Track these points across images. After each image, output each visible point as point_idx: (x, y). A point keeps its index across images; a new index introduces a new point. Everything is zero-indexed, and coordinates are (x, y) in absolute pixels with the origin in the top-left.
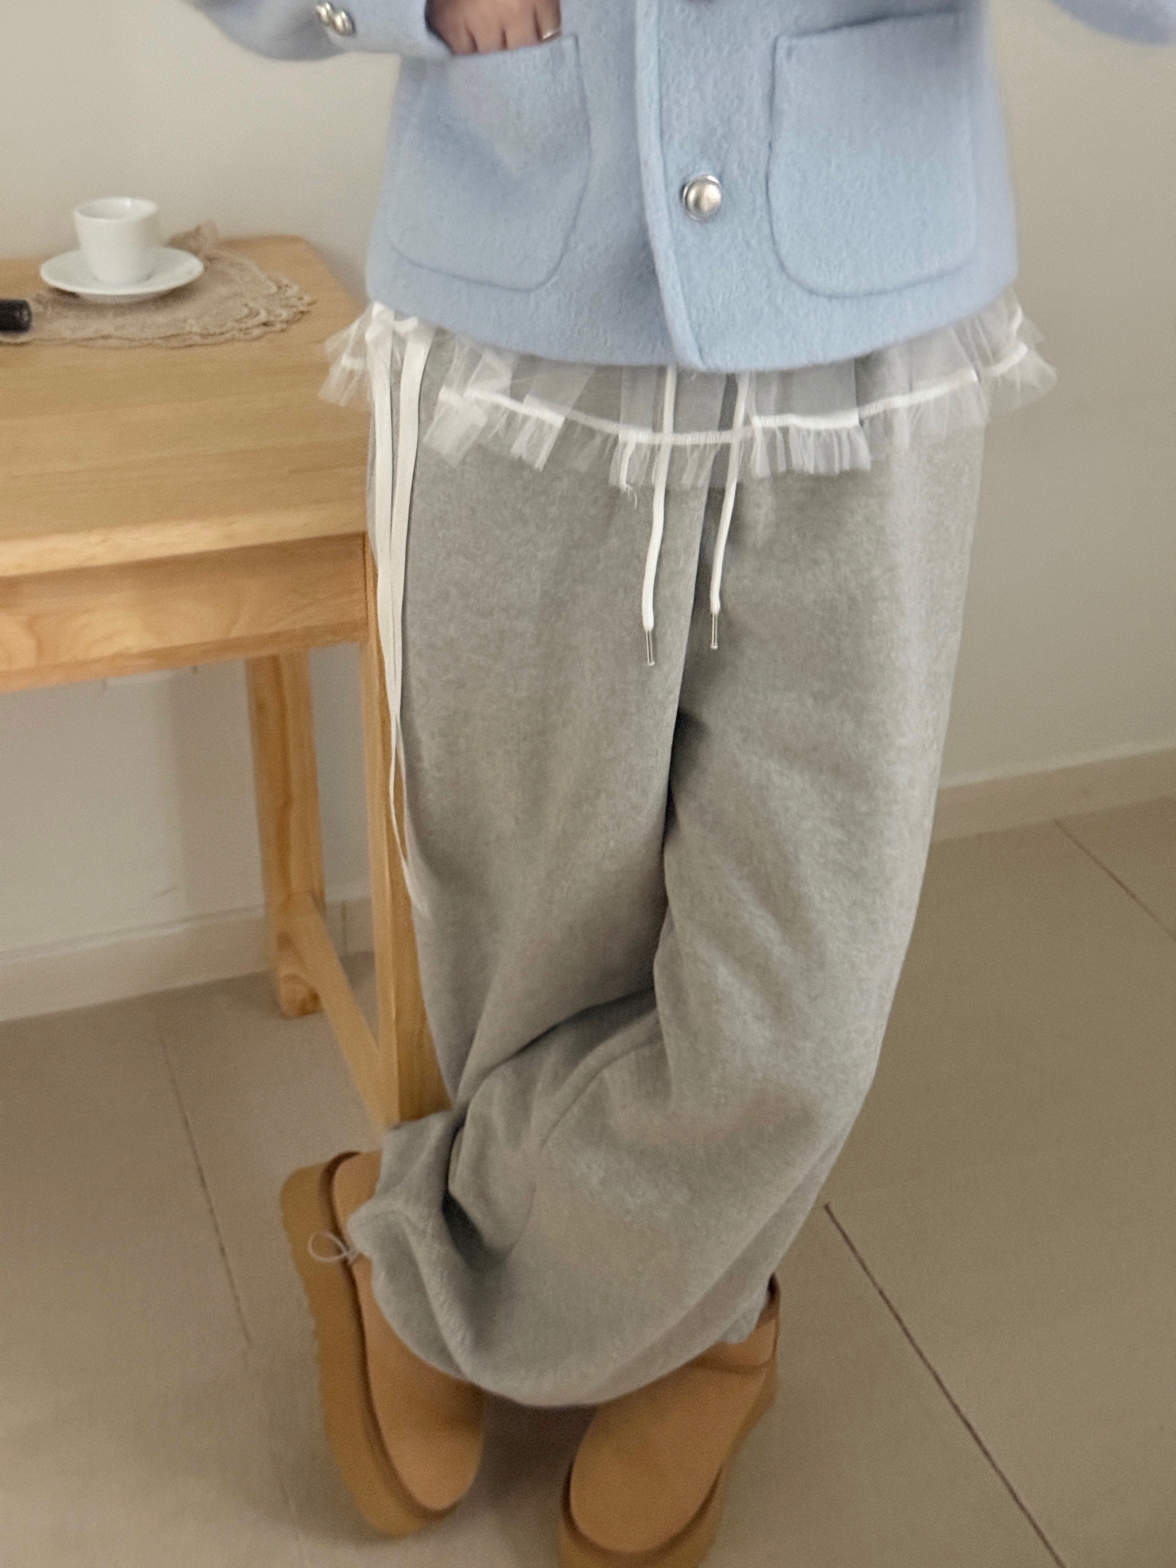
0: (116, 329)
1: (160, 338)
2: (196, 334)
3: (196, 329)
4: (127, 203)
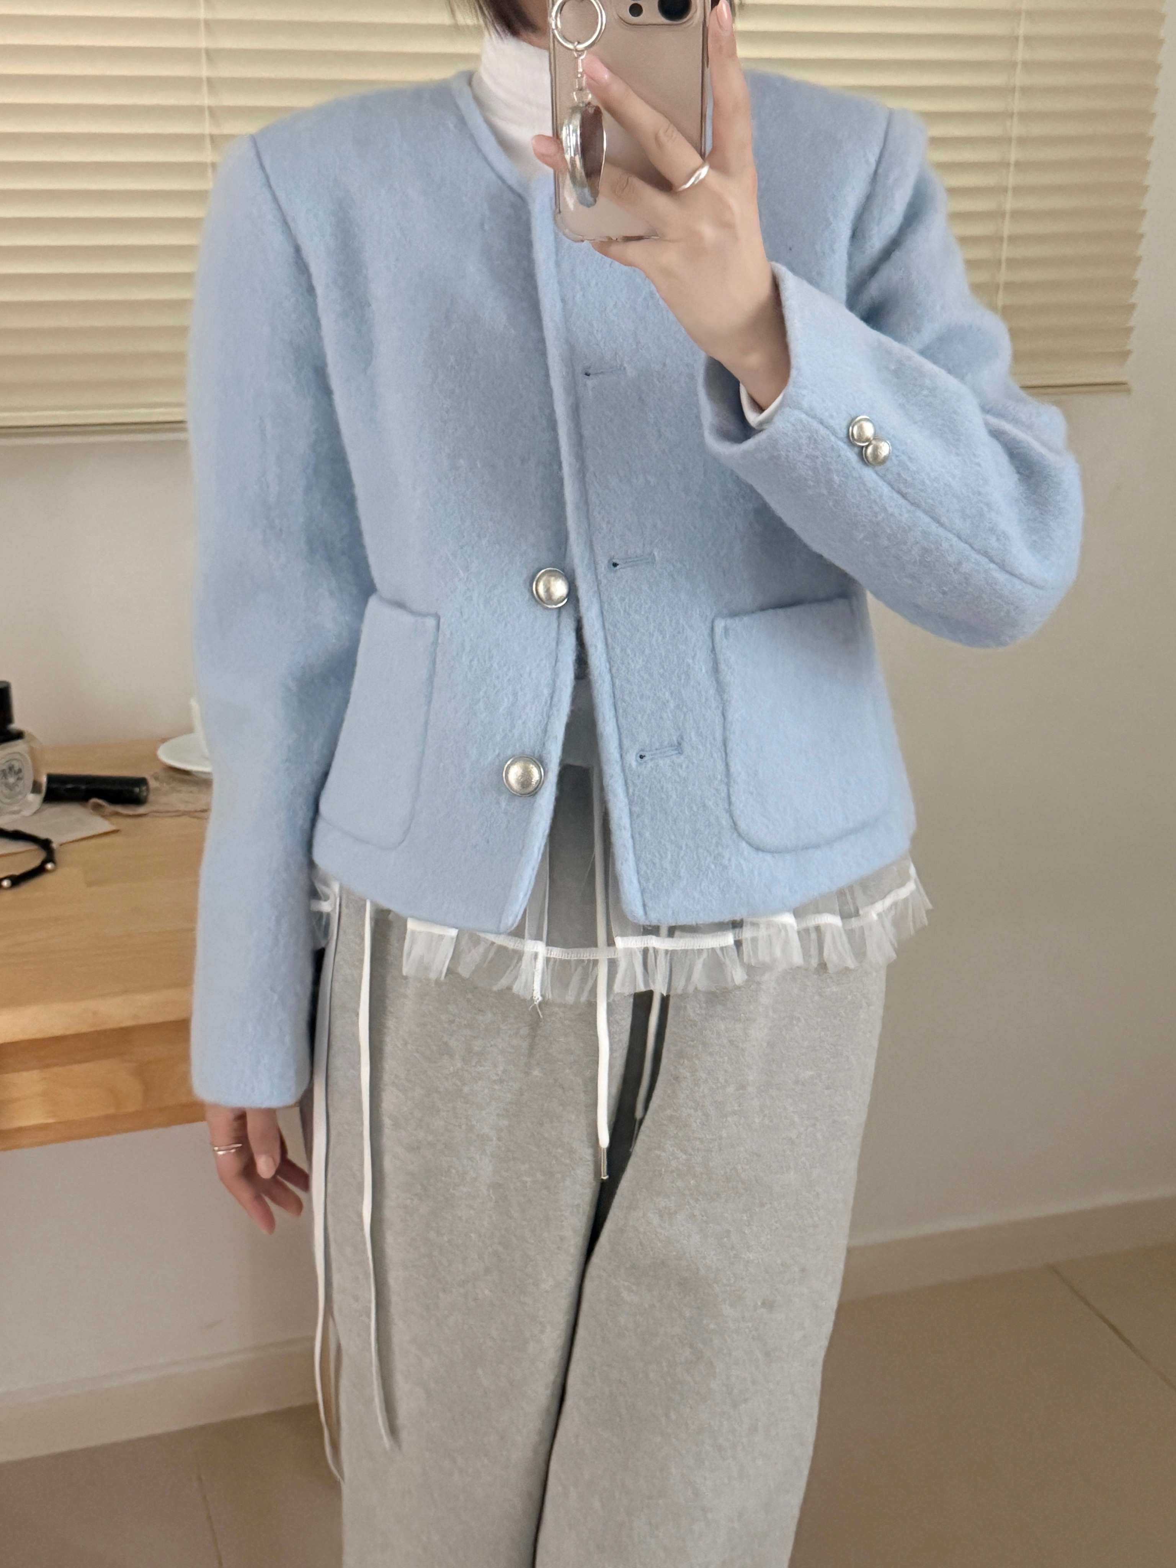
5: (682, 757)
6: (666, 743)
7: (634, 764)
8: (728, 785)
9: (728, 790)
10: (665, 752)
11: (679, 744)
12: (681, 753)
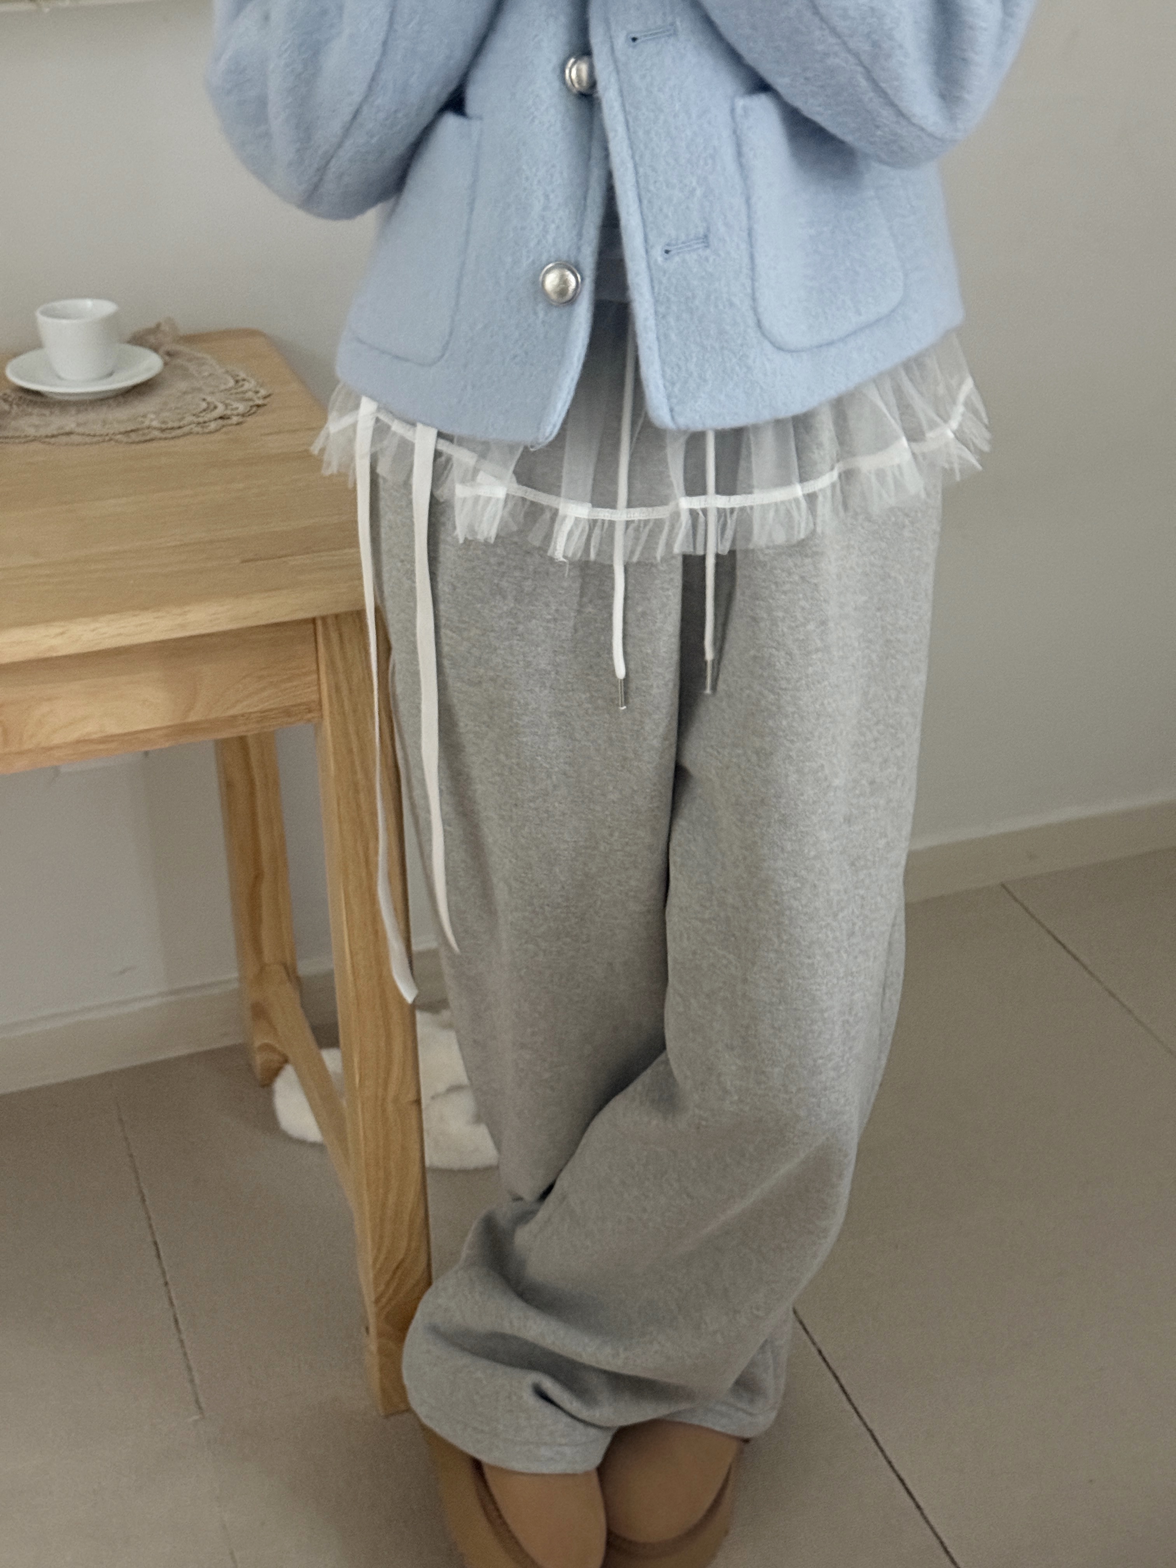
0: (78, 425)
1: (120, 433)
2: (155, 428)
3: (155, 424)
4: (89, 303)
5: (708, 251)
6: (692, 236)
7: (660, 259)
8: (753, 280)
9: (753, 285)
10: (690, 246)
11: (706, 236)
12: (707, 247)
